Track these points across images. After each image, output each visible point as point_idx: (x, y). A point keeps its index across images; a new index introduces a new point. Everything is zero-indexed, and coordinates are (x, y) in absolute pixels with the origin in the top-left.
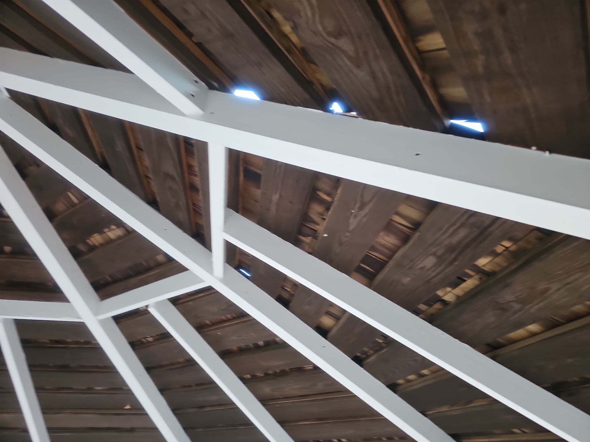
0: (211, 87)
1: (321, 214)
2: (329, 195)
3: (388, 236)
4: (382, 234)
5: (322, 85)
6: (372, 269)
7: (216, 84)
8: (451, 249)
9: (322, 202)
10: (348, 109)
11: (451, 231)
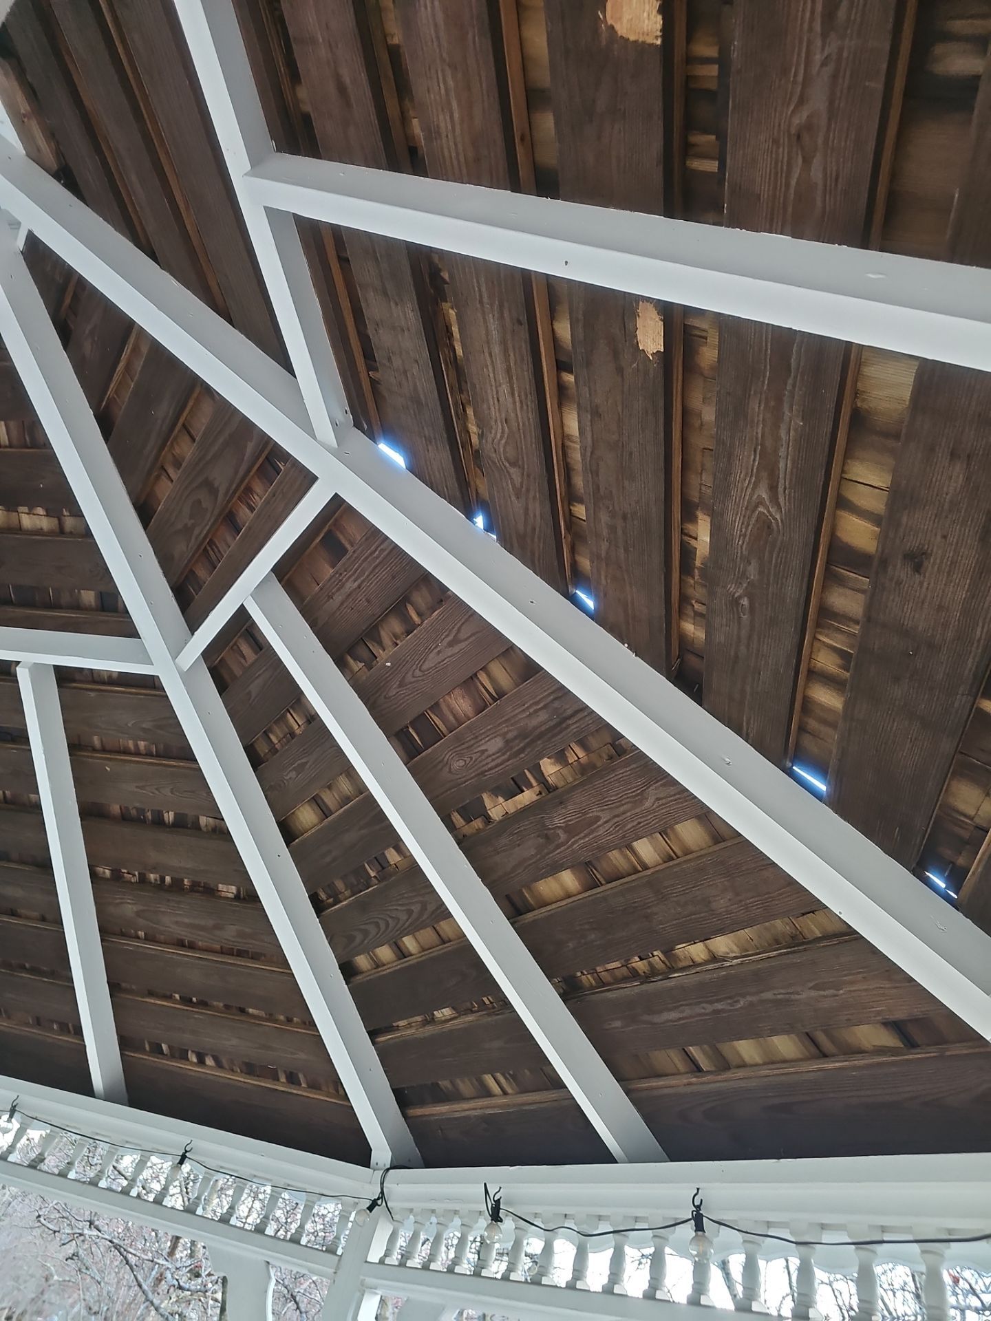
0: (357, 425)
1: (396, 636)
2: (419, 614)
3: (463, 697)
4: (457, 691)
5: (477, 493)
6: (420, 740)
7: (365, 426)
8: (523, 735)
9: (406, 619)
10: (489, 528)
11: (531, 710)
